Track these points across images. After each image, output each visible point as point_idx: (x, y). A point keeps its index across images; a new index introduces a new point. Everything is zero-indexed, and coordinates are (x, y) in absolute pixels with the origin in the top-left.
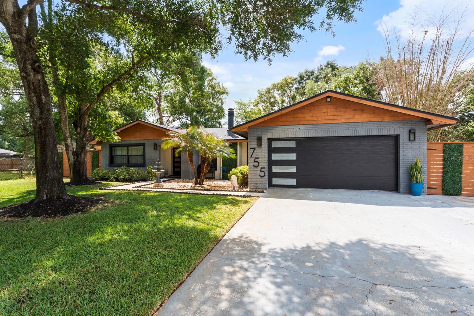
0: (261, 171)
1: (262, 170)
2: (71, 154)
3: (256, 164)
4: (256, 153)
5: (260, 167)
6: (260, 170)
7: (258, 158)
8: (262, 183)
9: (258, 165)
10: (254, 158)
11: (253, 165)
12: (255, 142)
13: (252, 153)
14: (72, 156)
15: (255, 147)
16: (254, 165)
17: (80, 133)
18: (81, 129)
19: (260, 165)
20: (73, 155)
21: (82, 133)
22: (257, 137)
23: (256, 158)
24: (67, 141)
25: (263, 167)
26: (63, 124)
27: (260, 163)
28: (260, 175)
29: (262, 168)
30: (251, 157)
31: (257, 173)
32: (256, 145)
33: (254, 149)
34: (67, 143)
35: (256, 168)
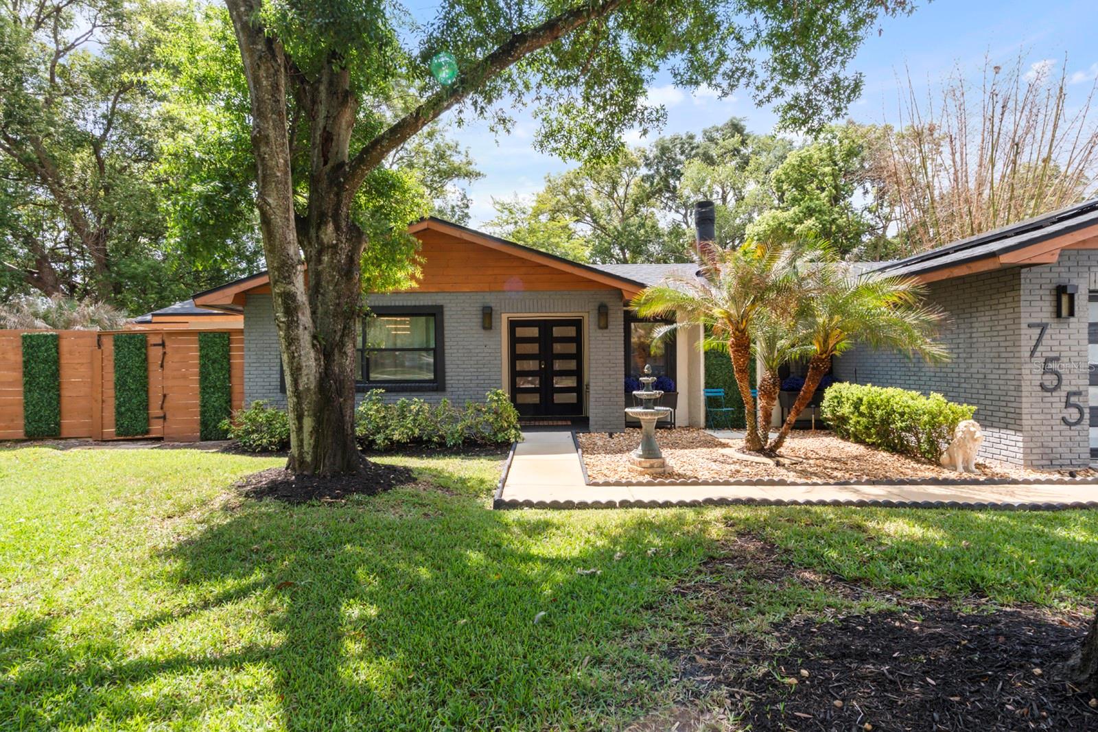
0: (1068, 405)
1: (1073, 399)
2: (309, 346)
3: (1050, 380)
4: (1050, 343)
5: (1066, 388)
6: (1064, 400)
7: (1057, 359)
8: (1071, 444)
9: (1055, 383)
10: (1043, 360)
11: (1038, 383)
12: (1048, 304)
13: (1034, 343)
14: (312, 354)
15: (1044, 321)
16: (1041, 385)
17: (335, 246)
18: (337, 228)
19: (1064, 382)
20: (314, 346)
21: (345, 246)
22: (1054, 286)
23: (1048, 360)
24: (291, 283)
25: (1074, 389)
26: (274, 194)
27: (1063, 377)
28: (1063, 419)
29: (1069, 395)
30: (1032, 356)
31: (1053, 411)
32: (1048, 315)
33: (1043, 327)
34: (293, 289)
35: (1049, 394)
